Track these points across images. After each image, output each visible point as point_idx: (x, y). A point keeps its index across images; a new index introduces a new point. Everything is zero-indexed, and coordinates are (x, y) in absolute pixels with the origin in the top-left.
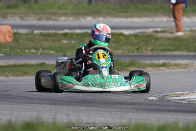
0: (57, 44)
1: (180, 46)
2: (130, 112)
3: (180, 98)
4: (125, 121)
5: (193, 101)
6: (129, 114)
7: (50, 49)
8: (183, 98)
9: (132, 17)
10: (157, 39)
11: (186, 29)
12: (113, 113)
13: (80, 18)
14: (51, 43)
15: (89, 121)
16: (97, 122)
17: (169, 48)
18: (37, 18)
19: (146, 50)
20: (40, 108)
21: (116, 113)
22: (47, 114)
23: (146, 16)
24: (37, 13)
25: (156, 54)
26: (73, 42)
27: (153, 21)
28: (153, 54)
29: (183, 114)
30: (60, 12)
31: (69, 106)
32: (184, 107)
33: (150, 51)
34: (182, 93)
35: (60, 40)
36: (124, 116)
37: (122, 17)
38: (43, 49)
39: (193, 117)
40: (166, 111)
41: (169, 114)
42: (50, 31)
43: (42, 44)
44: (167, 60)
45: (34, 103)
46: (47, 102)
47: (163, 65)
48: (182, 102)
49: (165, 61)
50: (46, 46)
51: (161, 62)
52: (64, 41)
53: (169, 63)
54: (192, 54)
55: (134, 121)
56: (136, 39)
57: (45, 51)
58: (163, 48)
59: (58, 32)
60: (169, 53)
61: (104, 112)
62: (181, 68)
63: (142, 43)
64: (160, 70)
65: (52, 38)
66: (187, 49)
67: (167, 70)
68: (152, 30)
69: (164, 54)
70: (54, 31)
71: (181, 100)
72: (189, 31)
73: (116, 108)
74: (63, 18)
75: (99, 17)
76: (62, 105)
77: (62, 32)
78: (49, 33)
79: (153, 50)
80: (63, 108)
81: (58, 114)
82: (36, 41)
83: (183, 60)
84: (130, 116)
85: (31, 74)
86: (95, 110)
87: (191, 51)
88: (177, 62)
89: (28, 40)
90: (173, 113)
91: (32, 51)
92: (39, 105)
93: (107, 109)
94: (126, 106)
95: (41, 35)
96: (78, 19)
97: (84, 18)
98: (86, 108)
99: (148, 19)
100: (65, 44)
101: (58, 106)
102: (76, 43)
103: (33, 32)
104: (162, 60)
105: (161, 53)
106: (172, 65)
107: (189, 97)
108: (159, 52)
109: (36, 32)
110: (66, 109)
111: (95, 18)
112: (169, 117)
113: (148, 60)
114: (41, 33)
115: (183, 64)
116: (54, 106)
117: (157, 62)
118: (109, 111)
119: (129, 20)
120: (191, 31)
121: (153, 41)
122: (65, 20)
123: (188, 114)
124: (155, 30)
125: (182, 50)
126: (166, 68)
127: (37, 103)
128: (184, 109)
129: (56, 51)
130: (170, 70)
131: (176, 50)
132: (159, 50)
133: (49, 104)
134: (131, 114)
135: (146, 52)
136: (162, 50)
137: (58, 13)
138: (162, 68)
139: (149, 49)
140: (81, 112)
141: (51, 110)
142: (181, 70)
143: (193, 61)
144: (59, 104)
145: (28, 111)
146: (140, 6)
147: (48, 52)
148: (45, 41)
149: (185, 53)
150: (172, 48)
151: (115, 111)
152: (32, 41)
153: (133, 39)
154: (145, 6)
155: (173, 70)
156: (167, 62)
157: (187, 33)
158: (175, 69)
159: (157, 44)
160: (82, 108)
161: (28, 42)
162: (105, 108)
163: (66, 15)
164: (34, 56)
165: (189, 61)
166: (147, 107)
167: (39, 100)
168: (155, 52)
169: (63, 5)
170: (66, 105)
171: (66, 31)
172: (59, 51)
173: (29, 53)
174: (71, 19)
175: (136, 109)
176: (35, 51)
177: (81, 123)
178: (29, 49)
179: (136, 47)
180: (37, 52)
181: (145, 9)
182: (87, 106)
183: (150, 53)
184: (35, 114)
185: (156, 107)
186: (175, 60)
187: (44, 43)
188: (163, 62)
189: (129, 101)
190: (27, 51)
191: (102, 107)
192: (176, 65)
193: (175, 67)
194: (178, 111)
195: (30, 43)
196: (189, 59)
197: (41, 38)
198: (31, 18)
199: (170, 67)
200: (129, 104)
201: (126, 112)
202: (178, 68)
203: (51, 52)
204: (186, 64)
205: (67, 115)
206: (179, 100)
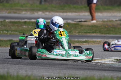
0: (20, 28)
1: (96, 31)
2: (64, 70)
3: (95, 62)
4: (61, 75)
5: (103, 63)
6: (64, 71)
7: (15, 31)
8: (97, 62)
9: (66, 12)
10: (82, 26)
11: (100, 20)
12: (54, 70)
13: (35, 12)
14: (16, 27)
15: (39, 75)
16: (45, 75)
17: (89, 31)
18: (8, 12)
19: (75, 32)
20: (9, 67)
21: (56, 70)
22: (13, 70)
23: (75, 12)
24: (8, 9)
25: (81, 35)
26: (30, 27)
27: (80, 15)
28: (79, 35)
29: (98, 71)
30: (22, 8)
31: (27, 65)
32: (98, 67)
33: (78, 33)
34: (97, 58)
35: (22, 26)
36: (61, 72)
37: (60, 12)
38: (11, 31)
39: (103, 73)
40: (87, 69)
41: (89, 71)
42: (16, 20)
43: (11, 28)
44: (88, 39)
45: (5, 64)
46: (13, 63)
47: (86, 42)
48: (97, 64)
49: (87, 39)
50: (13, 29)
51: (84, 40)
52: (25, 27)
53: (89, 40)
54: (103, 35)
55: (67, 75)
56: (69, 26)
57: (13, 32)
58: (85, 31)
59: (21, 21)
60: (89, 34)
61: (49, 70)
62: (96, 44)
63: (73, 29)
64: (84, 45)
65: (17, 25)
66: (100, 32)
67: (88, 45)
68: (78, 20)
69: (86, 35)
70: (18, 20)
71: (96, 63)
72: (101, 21)
73: (56, 67)
74: (24, 12)
75: (46, 12)
76: (23, 65)
77: (23, 21)
78: (15, 21)
79: (79, 32)
80: (23, 67)
81: (20, 71)
82: (7, 26)
83: (98, 39)
84: (64, 72)
85: (4, 46)
86: (43, 68)
87: (102, 33)
88: (94, 40)
89: (2, 25)
90: (91, 71)
91: (5, 32)
92: (9, 65)
93: (51, 68)
94: (62, 66)
95: (10, 22)
96: (33, 13)
97: (37, 13)
98: (37, 67)
99: (77, 14)
100: (25, 28)
101: (20, 66)
102: (32, 28)
103: (5, 20)
104: (85, 39)
105: (84, 34)
106: (91, 42)
107: (101, 61)
108: (83, 34)
109: (7, 20)
110: (25, 68)
111: (44, 12)
112: (89, 73)
113: (76, 39)
114: (10, 21)
115: (98, 41)
116: (18, 65)
117: (82, 40)
118: (52, 69)
119: (65, 14)
120: (103, 21)
121: (79, 27)
122: (25, 14)
123: (101, 71)
124: (80, 20)
125: (97, 33)
126: (87, 44)
127: (7, 64)
128: (98, 68)
129: (20, 32)
130: (90, 45)
131: (93, 33)
132: (83, 33)
133: (14, 64)
134: (65, 71)
135: (75, 34)
136: (85, 33)
137: (21, 9)
138: (84, 44)
139: (77, 32)
140: (35, 69)
141: (16, 68)
142: (96, 45)
143: (104, 39)
144: (21, 64)
145: (1, 69)
146: (72, 6)
147: (14, 33)
148: (13, 26)
149: (99, 35)
150: (91, 32)
151: (55, 69)
152: (5, 26)
153: (67, 26)
154: (75, 6)
155: (91, 45)
156: (88, 40)
157: (100, 22)
158: (92, 44)
159: (82, 29)
160: (35, 67)
161: (2, 27)
162: (49, 67)
163: (26, 10)
164: (6, 35)
165: (101, 40)
166: (75, 67)
167: (8, 61)
168: (80, 34)
169: (24, 4)
170: (25, 65)
171: (26, 20)
172: (21, 32)
173: (2, 33)
174: (29, 13)
175: (68, 68)
176: (6, 32)
177: (34, 76)
178: (3, 31)
179: (69, 31)
180: (7, 33)
181: (75, 8)
182: (38, 66)
183: (77, 34)
184: (6, 70)
185: (81, 67)
186: (93, 39)
187: (12, 27)
188: (85, 40)
189: (64, 63)
190: (2, 32)
191: (47, 67)
192: (93, 42)
193: (92, 43)
194: (95, 69)
195: (3, 27)
196: (101, 39)
197: (10, 24)
198: (4, 12)
199: (89, 43)
200: (64, 65)
201: (62, 70)
202: (94, 44)
203: (16, 33)
204: (99, 42)
205: (26, 71)
206: (95, 63)
